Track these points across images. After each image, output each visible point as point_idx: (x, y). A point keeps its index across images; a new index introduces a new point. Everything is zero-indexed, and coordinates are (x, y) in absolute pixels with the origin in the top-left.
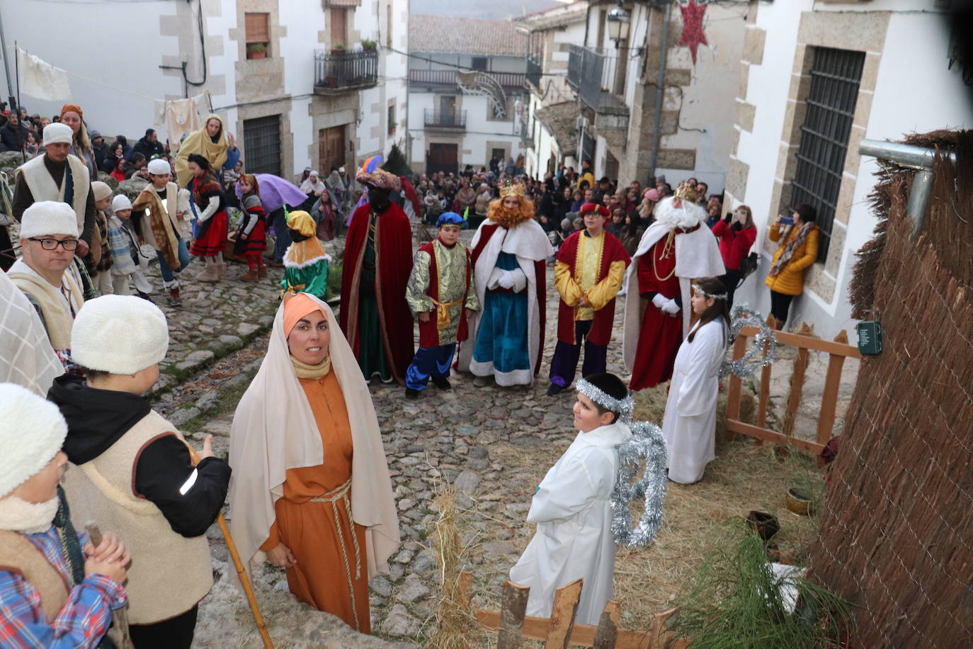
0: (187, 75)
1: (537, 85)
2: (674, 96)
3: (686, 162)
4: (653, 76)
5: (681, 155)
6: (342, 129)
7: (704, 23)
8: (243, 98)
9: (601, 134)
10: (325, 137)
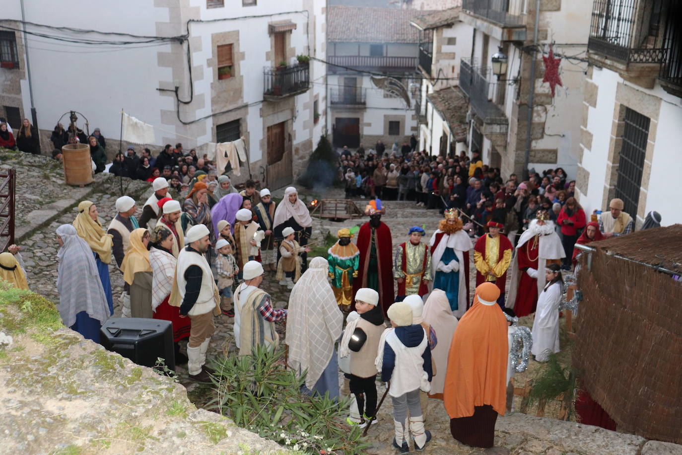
0: (179, 96)
1: (429, 71)
2: (541, 112)
3: (551, 158)
4: (525, 99)
5: (547, 153)
6: (282, 125)
7: (559, 70)
8: (216, 110)
9: (487, 138)
10: (270, 132)
